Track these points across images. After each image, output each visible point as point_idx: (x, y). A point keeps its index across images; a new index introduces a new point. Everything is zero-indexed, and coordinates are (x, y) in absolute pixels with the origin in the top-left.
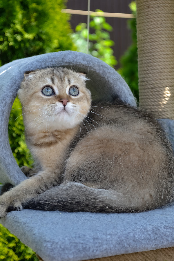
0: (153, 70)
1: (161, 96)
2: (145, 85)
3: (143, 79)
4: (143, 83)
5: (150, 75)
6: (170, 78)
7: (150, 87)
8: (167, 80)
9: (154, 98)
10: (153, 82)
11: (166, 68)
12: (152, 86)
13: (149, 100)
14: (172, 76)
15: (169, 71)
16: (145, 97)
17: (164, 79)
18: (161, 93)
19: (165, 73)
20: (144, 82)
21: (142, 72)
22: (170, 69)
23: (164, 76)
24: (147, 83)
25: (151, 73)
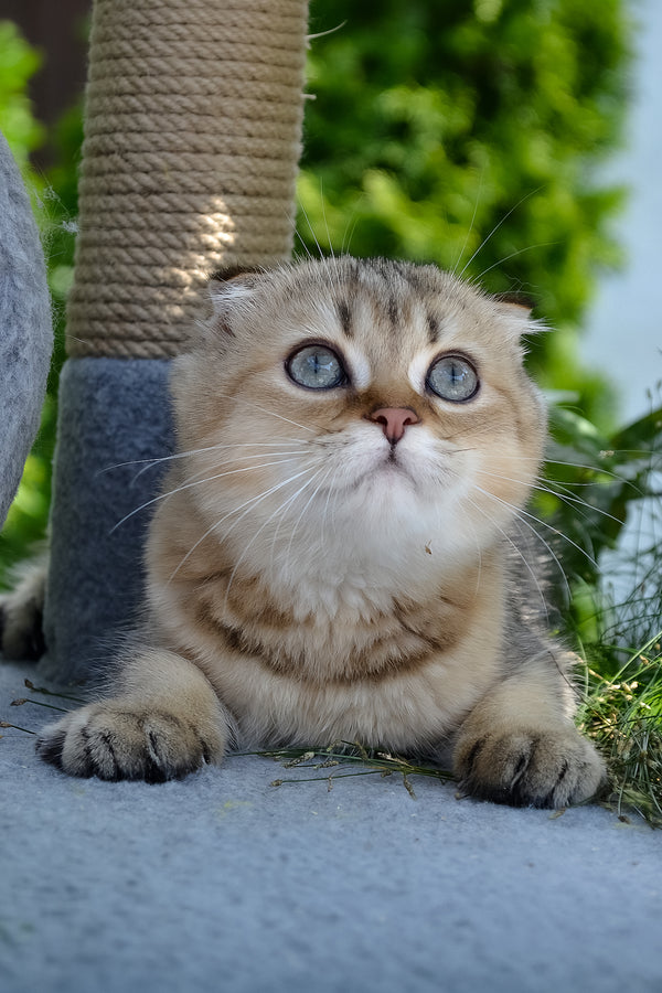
0: (164, 94)
1: (191, 239)
2: (110, 172)
3: (107, 139)
4: (103, 158)
5: (145, 120)
6: (247, 150)
7: (135, 184)
8: (229, 159)
9: (151, 244)
10: (156, 159)
11: (231, 92)
12: (147, 180)
13: (123, 253)
14: (259, 141)
15: (246, 110)
16: (106, 235)
17: (217, 152)
18: (194, 225)
19: (225, 120)
20: (109, 153)
21: (106, 101)
22: (253, 102)
23: (216, 132)
24: (121, 163)
25: (148, 111)
